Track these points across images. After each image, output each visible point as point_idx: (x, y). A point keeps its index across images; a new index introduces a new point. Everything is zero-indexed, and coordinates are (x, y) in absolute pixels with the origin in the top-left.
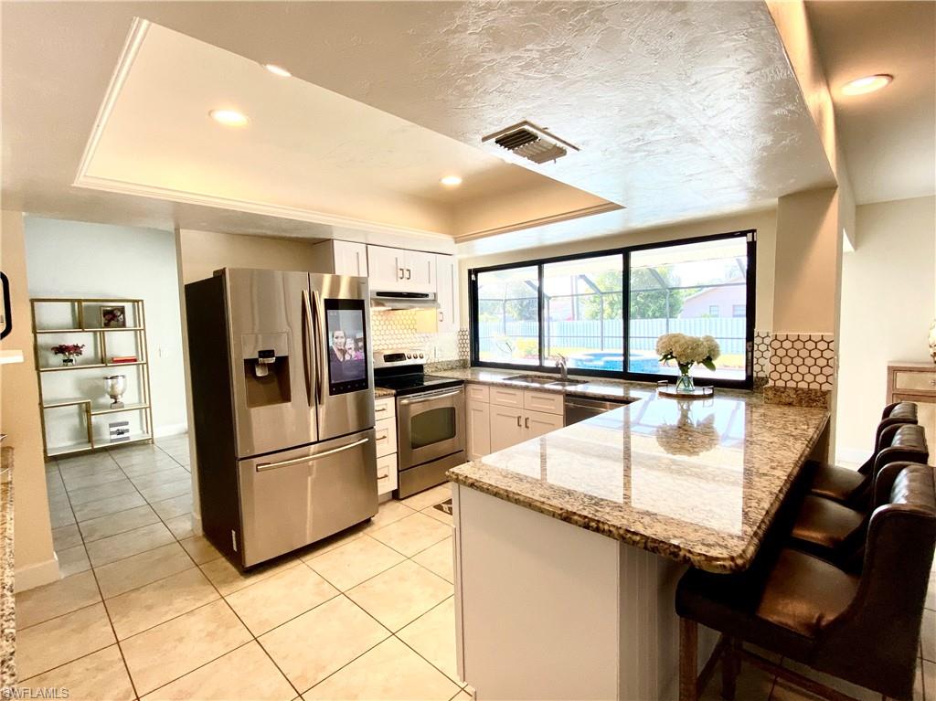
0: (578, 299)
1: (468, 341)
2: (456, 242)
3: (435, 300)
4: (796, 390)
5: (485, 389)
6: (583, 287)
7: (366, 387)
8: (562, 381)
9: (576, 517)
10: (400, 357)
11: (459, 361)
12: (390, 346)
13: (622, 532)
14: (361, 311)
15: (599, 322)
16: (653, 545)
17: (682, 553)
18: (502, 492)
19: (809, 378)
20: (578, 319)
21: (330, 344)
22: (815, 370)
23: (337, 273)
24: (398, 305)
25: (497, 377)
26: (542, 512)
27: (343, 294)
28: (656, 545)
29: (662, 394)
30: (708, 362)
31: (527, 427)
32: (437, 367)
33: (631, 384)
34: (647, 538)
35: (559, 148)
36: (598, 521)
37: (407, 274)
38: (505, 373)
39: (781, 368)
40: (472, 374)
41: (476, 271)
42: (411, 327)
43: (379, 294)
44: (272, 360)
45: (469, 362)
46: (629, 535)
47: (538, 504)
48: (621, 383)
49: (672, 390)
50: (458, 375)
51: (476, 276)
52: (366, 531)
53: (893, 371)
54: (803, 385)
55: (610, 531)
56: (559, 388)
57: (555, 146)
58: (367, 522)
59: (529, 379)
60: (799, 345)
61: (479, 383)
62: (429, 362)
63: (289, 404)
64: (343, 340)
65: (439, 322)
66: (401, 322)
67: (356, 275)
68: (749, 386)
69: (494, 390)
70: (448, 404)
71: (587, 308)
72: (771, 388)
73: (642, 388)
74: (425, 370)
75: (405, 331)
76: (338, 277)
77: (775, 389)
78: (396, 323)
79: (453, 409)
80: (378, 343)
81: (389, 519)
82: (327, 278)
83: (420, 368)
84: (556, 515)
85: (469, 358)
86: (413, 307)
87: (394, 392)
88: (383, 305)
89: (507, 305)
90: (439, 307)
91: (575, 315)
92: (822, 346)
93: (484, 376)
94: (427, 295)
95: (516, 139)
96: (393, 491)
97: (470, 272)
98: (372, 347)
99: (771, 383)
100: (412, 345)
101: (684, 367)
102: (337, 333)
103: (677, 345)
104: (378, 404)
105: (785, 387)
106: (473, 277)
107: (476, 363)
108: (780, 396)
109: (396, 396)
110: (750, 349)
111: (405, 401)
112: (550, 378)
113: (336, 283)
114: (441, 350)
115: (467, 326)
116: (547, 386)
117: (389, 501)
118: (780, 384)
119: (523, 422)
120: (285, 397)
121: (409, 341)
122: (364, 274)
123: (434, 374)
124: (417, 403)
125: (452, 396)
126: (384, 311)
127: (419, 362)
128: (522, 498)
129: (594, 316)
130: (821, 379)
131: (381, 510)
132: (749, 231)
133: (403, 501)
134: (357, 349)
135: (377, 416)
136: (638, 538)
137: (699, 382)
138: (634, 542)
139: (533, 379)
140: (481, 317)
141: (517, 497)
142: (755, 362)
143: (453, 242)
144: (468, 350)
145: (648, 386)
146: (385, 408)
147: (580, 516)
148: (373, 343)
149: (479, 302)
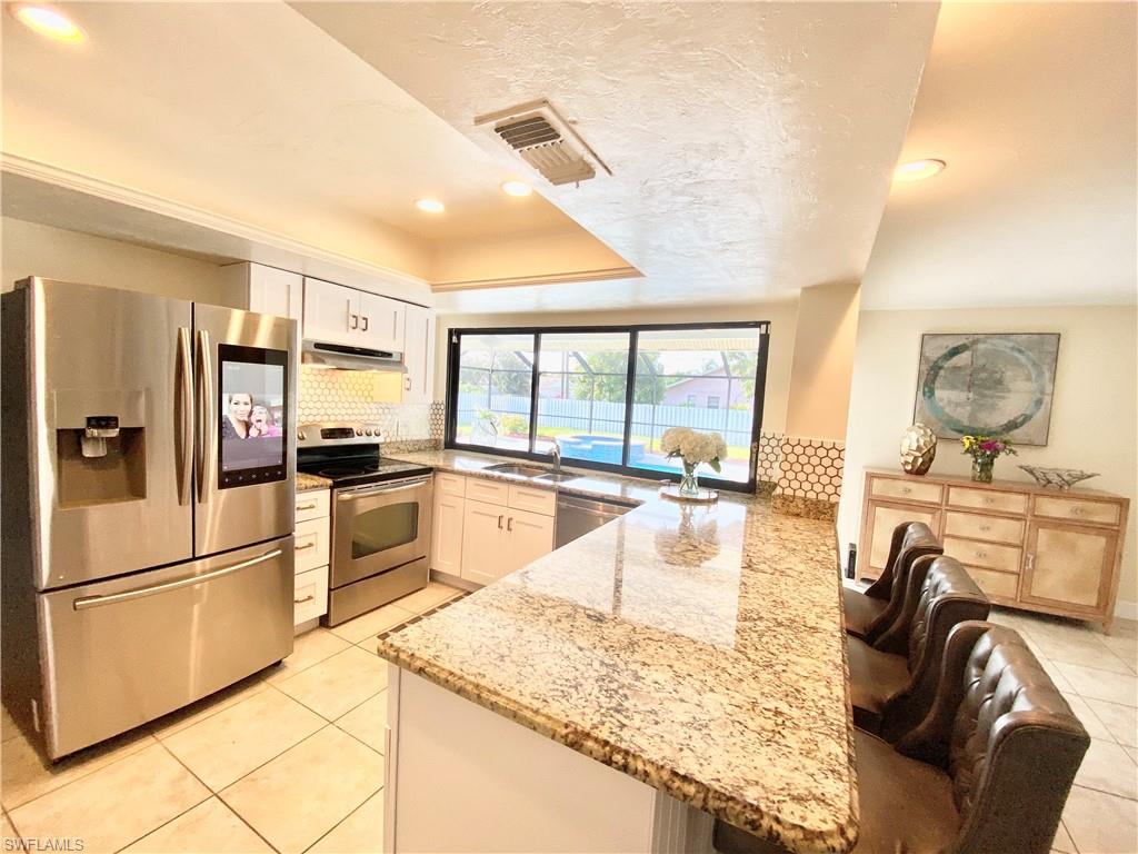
0: (568, 378)
1: (443, 417)
2: (433, 291)
3: (400, 363)
4: (805, 500)
5: (460, 479)
6: (574, 365)
7: (283, 477)
8: (554, 473)
9: (590, 744)
10: (346, 432)
11: (430, 441)
12: (333, 418)
13: (665, 775)
14: (282, 367)
15: (588, 403)
16: (717, 804)
17: (766, 823)
18: (469, 688)
19: (818, 488)
20: (567, 397)
21: (225, 412)
22: (825, 480)
23: (253, 309)
24: (345, 364)
25: (477, 464)
26: (535, 729)
27: (262, 341)
28: (723, 805)
29: (664, 496)
30: (715, 462)
31: (509, 529)
32: (399, 446)
33: (631, 481)
34: (707, 789)
35: (585, 163)
36: (627, 753)
37: (362, 324)
38: (487, 459)
39: (790, 475)
40: (445, 459)
41: (459, 332)
42: (366, 393)
43: (318, 346)
44: (114, 433)
45: (443, 442)
46: (677, 783)
47: (528, 714)
48: (620, 479)
49: (674, 491)
50: (427, 460)
51: (459, 339)
52: (270, 680)
53: (870, 477)
54: (811, 495)
55: (646, 773)
56: (550, 483)
57: (581, 159)
58: (277, 665)
59: (516, 469)
60: (810, 451)
61: (453, 472)
62: (388, 440)
63: (141, 502)
64: (249, 408)
65: (405, 392)
66: (350, 386)
67: (284, 316)
68: (750, 490)
69: (471, 481)
70: (409, 499)
71: (576, 388)
72: (779, 496)
73: (643, 487)
74: (382, 451)
75: (356, 399)
76: (257, 316)
77: (784, 498)
78: (344, 386)
79: (415, 506)
80: (307, 412)
81: (311, 660)
82: (237, 316)
83: (376, 447)
84: (557, 736)
85: (442, 438)
86: (371, 368)
87: (330, 482)
88: (323, 362)
89: (493, 376)
90: (406, 371)
91: (564, 394)
92: (834, 454)
93: (462, 462)
94: (390, 355)
95: (527, 131)
96: (321, 617)
97: (451, 332)
98: (298, 417)
99: (778, 491)
100: (365, 417)
101: (689, 467)
102: (236, 397)
103: (685, 442)
104: (300, 499)
105: (794, 496)
106: (454, 339)
107: (451, 444)
108: (788, 506)
109: (332, 488)
110: (755, 450)
111: (346, 496)
112: (541, 468)
113: (251, 324)
114: (406, 426)
115: (442, 397)
116: (535, 480)
117: (313, 630)
118: (789, 492)
119: (504, 523)
120: (137, 490)
121: (363, 412)
122: (296, 315)
123: (394, 457)
124: (366, 498)
125: (417, 488)
126: (326, 370)
127: (374, 440)
128: (502, 702)
129: (583, 396)
130: (830, 489)
131: (299, 646)
132: (763, 323)
133: (333, 631)
134: (272, 422)
135: (298, 516)
136: (691, 789)
137: (705, 483)
138: (685, 796)
139: (522, 470)
140: (462, 386)
141: (494, 698)
142: (759, 464)
143: (430, 291)
144: (443, 427)
145: (650, 484)
146: (313, 504)
147: (596, 740)
148: (299, 412)
149: (461, 369)
